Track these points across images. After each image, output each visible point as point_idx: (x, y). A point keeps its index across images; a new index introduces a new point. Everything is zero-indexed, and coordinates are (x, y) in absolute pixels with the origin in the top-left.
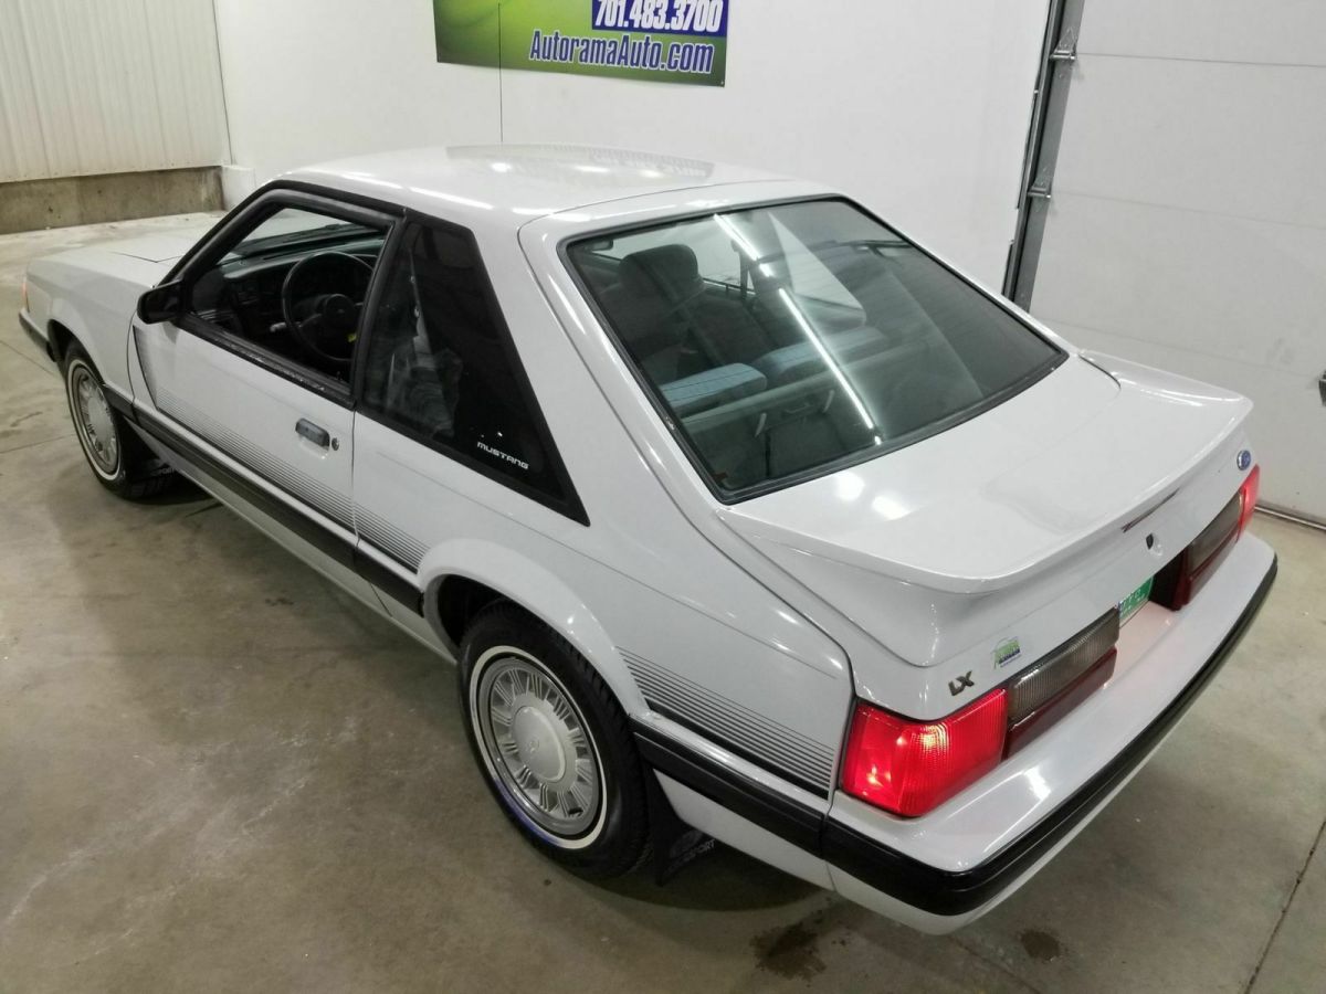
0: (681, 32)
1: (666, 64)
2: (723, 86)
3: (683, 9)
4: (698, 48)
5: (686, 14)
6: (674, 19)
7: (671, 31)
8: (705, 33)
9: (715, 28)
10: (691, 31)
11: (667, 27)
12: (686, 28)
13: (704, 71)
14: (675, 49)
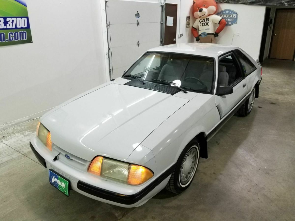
0: (12, 29)
1: (8, 40)
2: (32, 42)
3: (11, 21)
4: (20, 33)
5: (12, 23)
6: (8, 25)
7: (7, 29)
8: (22, 28)
9: (26, 26)
10: (16, 28)
11: (5, 27)
12: (14, 27)
13: (24, 39)
14: (11, 34)
